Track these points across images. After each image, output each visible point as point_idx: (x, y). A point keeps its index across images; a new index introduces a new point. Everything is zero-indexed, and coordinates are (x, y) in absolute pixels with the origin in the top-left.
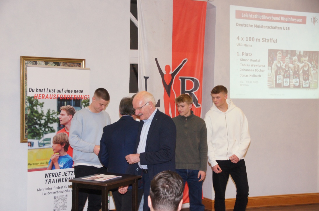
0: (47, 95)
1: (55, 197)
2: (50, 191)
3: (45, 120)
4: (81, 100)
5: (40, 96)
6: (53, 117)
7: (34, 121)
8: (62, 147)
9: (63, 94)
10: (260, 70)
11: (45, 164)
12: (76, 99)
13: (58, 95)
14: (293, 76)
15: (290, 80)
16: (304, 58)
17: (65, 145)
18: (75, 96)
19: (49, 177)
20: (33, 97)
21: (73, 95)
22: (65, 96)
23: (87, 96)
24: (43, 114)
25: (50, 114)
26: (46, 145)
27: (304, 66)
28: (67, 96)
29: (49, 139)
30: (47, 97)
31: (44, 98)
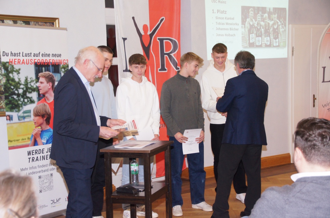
0: (23, 60)
1: (40, 177)
2: (35, 170)
3: (23, 89)
4: (60, 65)
5: (16, 60)
6: (31, 86)
7: (12, 91)
8: (44, 120)
9: (40, 59)
10: (235, 29)
11: (27, 140)
12: (54, 64)
13: (35, 60)
14: (264, 35)
15: (262, 39)
16: (273, 16)
17: (46, 117)
18: (53, 61)
19: (32, 155)
20: (8, 62)
21: (51, 60)
22: (43, 61)
23: (66, 60)
24: (20, 83)
25: (29, 82)
26: (26, 118)
27: (274, 24)
28: (45, 61)
29: (29, 111)
30: (23, 62)
31: (20, 64)
